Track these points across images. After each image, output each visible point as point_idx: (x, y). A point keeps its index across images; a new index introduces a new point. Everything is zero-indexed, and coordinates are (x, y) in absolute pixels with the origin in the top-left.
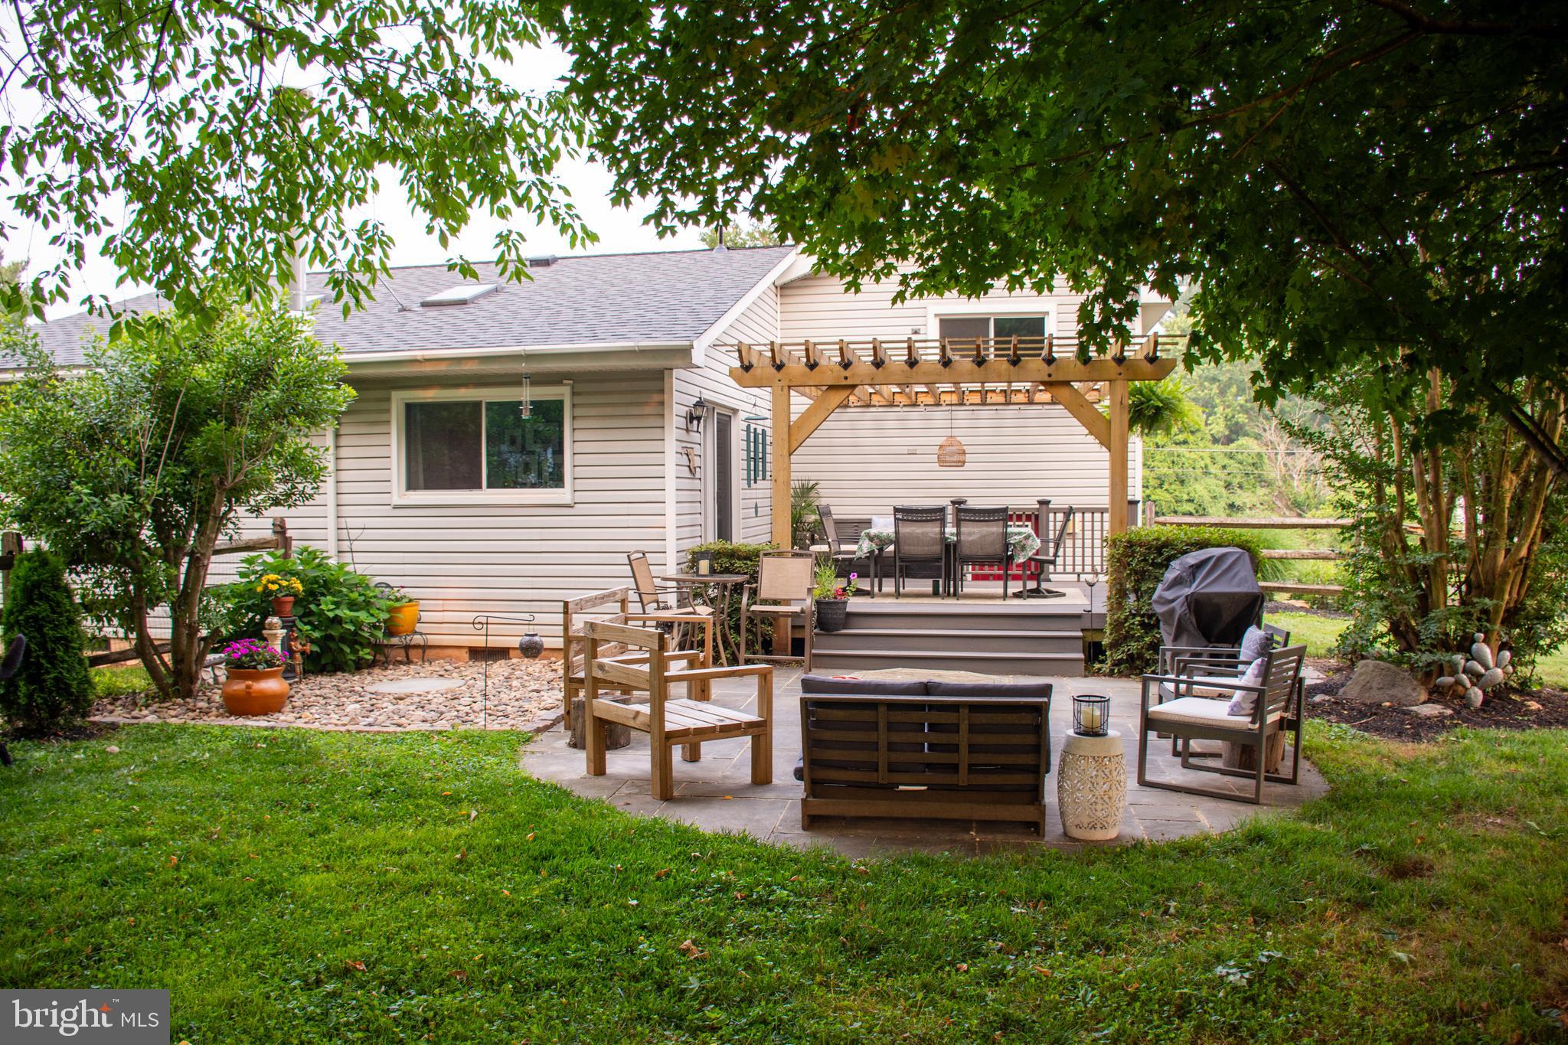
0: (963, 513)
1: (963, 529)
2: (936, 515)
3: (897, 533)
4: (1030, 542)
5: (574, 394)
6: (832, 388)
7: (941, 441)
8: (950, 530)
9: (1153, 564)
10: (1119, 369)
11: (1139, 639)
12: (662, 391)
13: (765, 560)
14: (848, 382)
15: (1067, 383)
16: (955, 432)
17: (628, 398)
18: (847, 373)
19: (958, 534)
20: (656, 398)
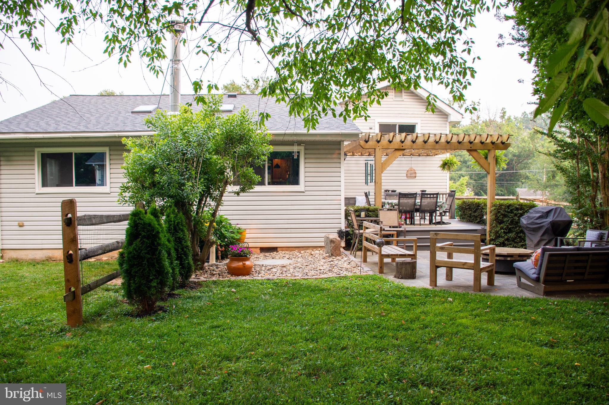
0: (424, 194)
1: (423, 201)
2: (413, 196)
3: (399, 202)
4: (444, 205)
5: (305, 149)
6: (396, 150)
7: (408, 169)
8: (418, 200)
9: (507, 212)
10: (493, 146)
11: (502, 237)
12: (340, 149)
13: (380, 212)
14: (403, 148)
15: (476, 150)
16: (413, 165)
17: (327, 152)
18: (403, 145)
19: (421, 202)
20: (337, 152)
